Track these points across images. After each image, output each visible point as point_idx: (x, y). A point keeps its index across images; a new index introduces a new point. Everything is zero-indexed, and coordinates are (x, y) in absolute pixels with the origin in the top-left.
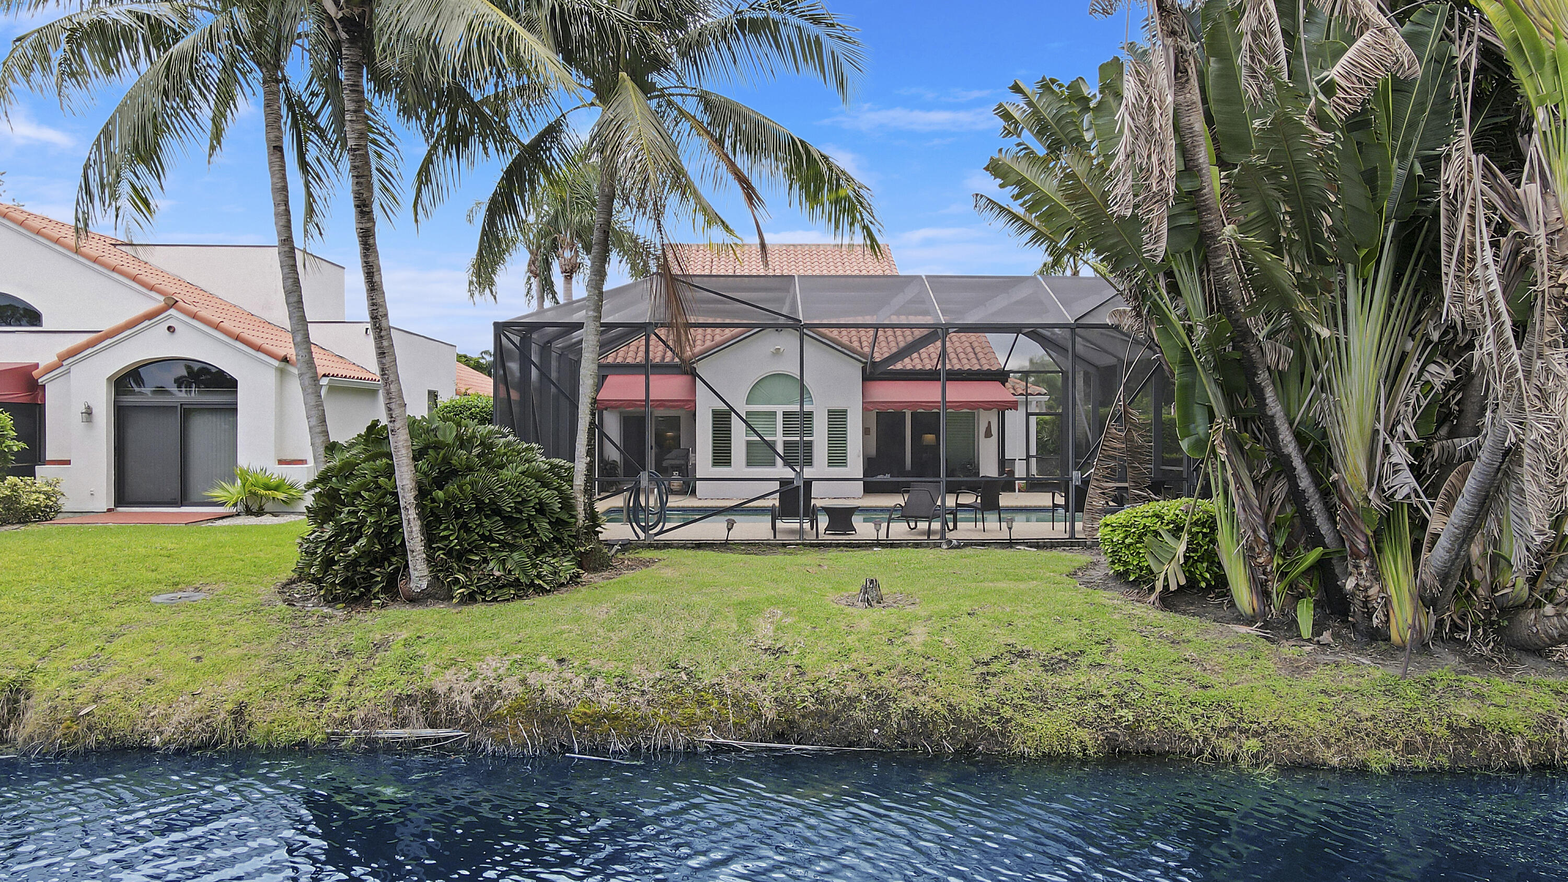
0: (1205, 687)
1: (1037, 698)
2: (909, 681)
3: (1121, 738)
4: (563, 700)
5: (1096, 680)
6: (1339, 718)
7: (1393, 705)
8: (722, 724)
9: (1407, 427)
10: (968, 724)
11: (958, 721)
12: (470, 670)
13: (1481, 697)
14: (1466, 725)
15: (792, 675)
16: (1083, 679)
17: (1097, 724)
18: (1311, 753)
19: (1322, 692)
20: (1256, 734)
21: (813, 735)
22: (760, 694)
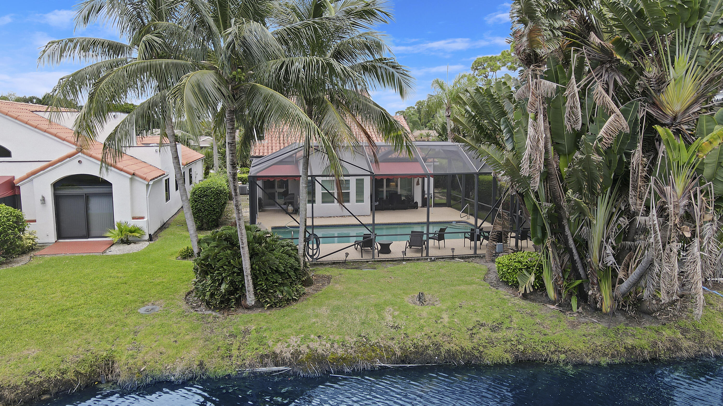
0: (545, 335)
1: (490, 342)
2: (446, 338)
3: (520, 356)
4: (324, 353)
5: (509, 334)
6: (590, 346)
7: (607, 340)
8: (382, 358)
9: (612, 240)
10: (468, 354)
11: (465, 353)
12: (286, 343)
13: (634, 335)
14: (630, 347)
15: (404, 337)
16: (505, 334)
17: (511, 351)
18: (582, 359)
19: (584, 335)
20: (564, 353)
21: (415, 360)
22: (393, 346)
